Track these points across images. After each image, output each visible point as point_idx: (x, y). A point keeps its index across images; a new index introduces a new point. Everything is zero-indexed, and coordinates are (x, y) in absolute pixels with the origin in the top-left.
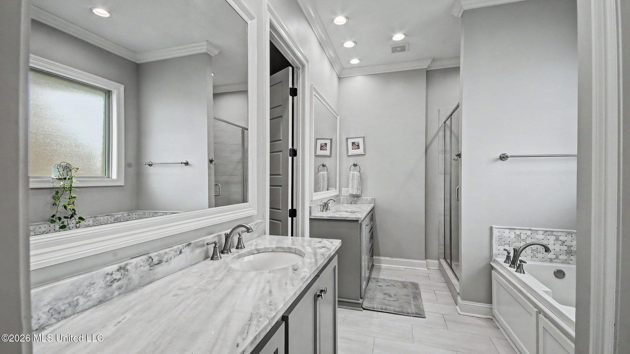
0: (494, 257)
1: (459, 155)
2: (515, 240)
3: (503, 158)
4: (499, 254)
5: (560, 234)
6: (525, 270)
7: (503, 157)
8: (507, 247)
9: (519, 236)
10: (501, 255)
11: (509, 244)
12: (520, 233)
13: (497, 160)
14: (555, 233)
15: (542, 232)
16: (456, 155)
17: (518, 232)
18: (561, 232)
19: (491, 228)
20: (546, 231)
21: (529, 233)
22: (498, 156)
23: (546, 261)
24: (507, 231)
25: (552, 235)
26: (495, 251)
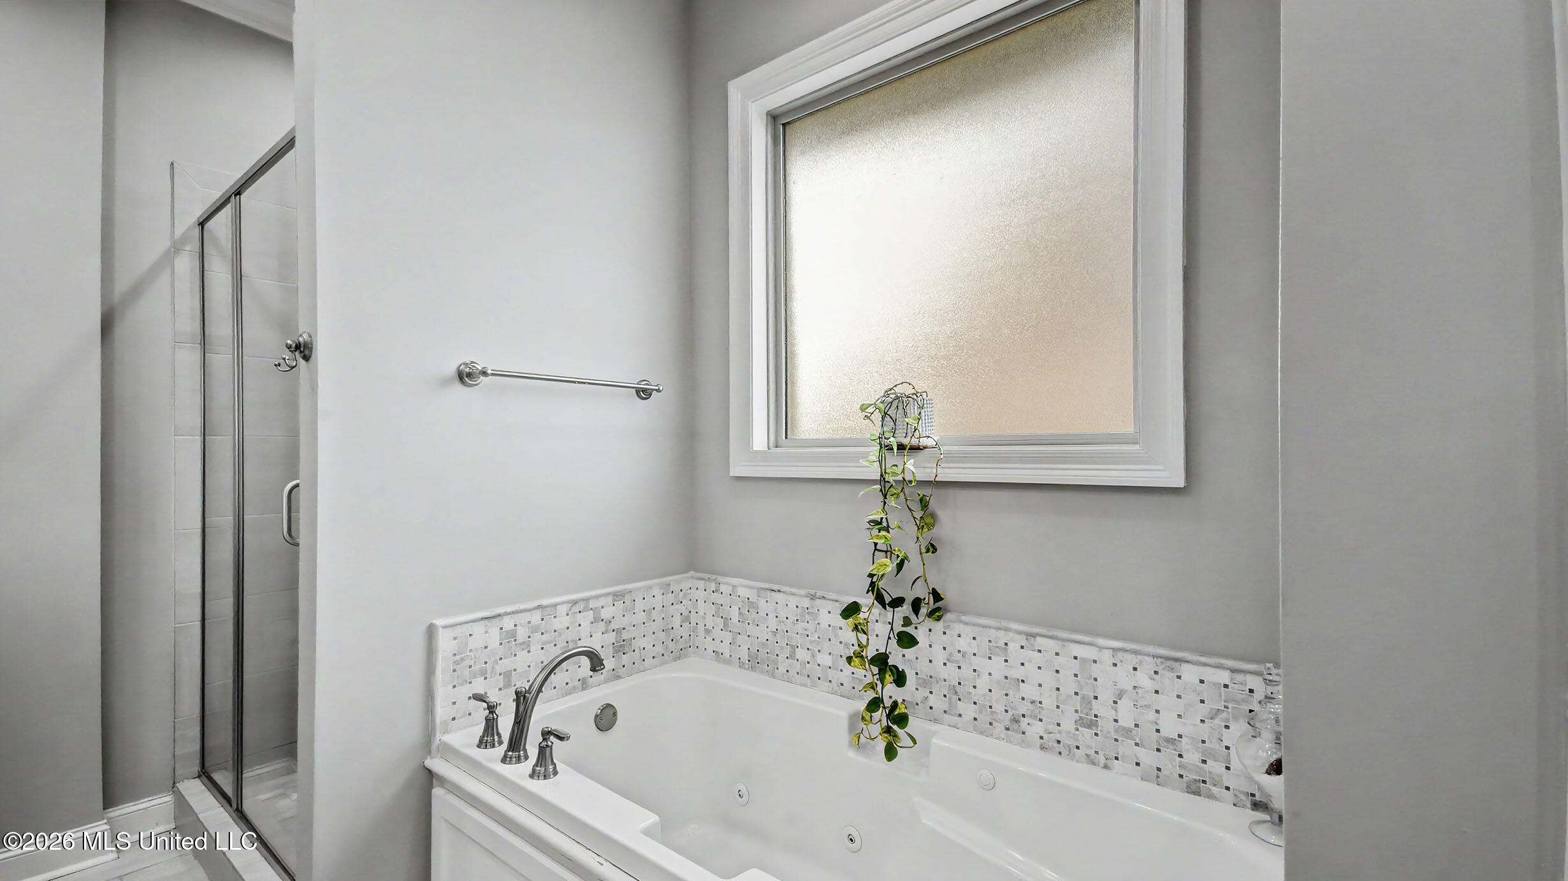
0: (438, 736)
1: (303, 350)
2: (501, 651)
3: (465, 376)
4: (454, 719)
5: (601, 602)
6: (556, 759)
7: (469, 375)
8: (479, 687)
9: (513, 634)
10: (461, 717)
11: (484, 674)
12: (515, 626)
13: (444, 382)
14: (592, 604)
15: (562, 609)
16: (289, 347)
17: (508, 623)
18: (603, 598)
19: (431, 631)
20: (575, 603)
21: (536, 617)
22: (451, 369)
23: (574, 690)
24: (478, 628)
25: (586, 609)
26: (442, 712)
